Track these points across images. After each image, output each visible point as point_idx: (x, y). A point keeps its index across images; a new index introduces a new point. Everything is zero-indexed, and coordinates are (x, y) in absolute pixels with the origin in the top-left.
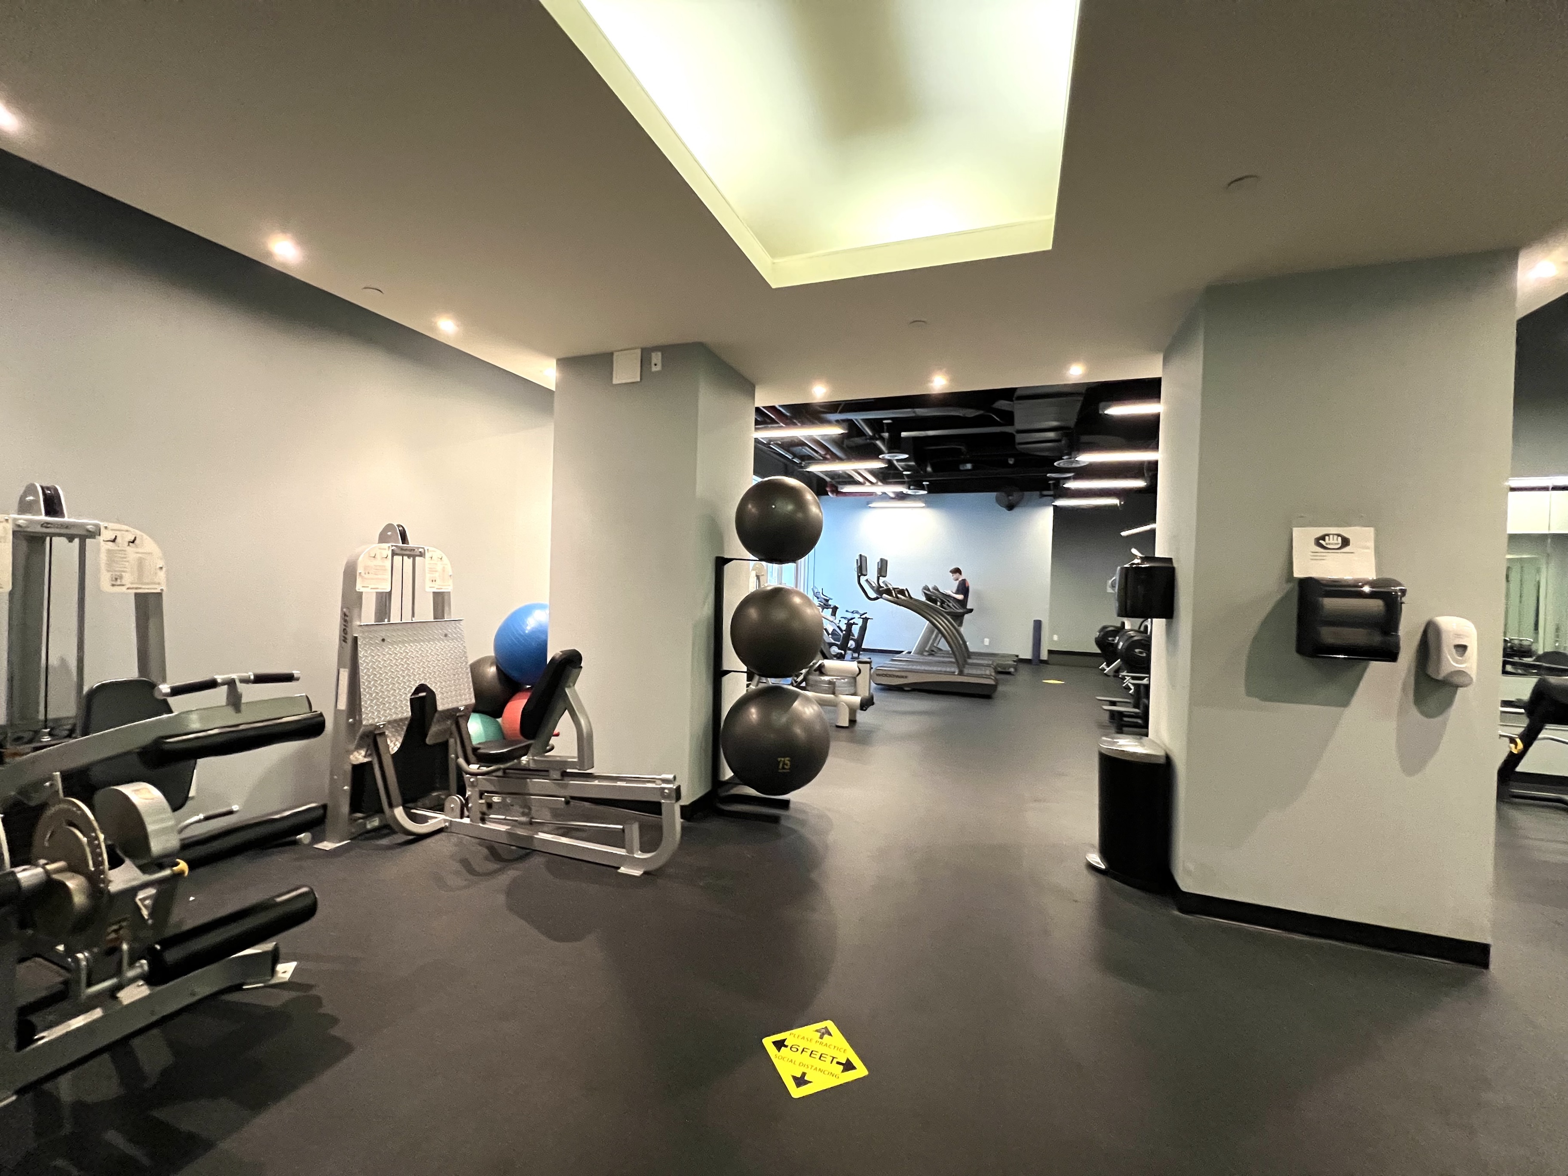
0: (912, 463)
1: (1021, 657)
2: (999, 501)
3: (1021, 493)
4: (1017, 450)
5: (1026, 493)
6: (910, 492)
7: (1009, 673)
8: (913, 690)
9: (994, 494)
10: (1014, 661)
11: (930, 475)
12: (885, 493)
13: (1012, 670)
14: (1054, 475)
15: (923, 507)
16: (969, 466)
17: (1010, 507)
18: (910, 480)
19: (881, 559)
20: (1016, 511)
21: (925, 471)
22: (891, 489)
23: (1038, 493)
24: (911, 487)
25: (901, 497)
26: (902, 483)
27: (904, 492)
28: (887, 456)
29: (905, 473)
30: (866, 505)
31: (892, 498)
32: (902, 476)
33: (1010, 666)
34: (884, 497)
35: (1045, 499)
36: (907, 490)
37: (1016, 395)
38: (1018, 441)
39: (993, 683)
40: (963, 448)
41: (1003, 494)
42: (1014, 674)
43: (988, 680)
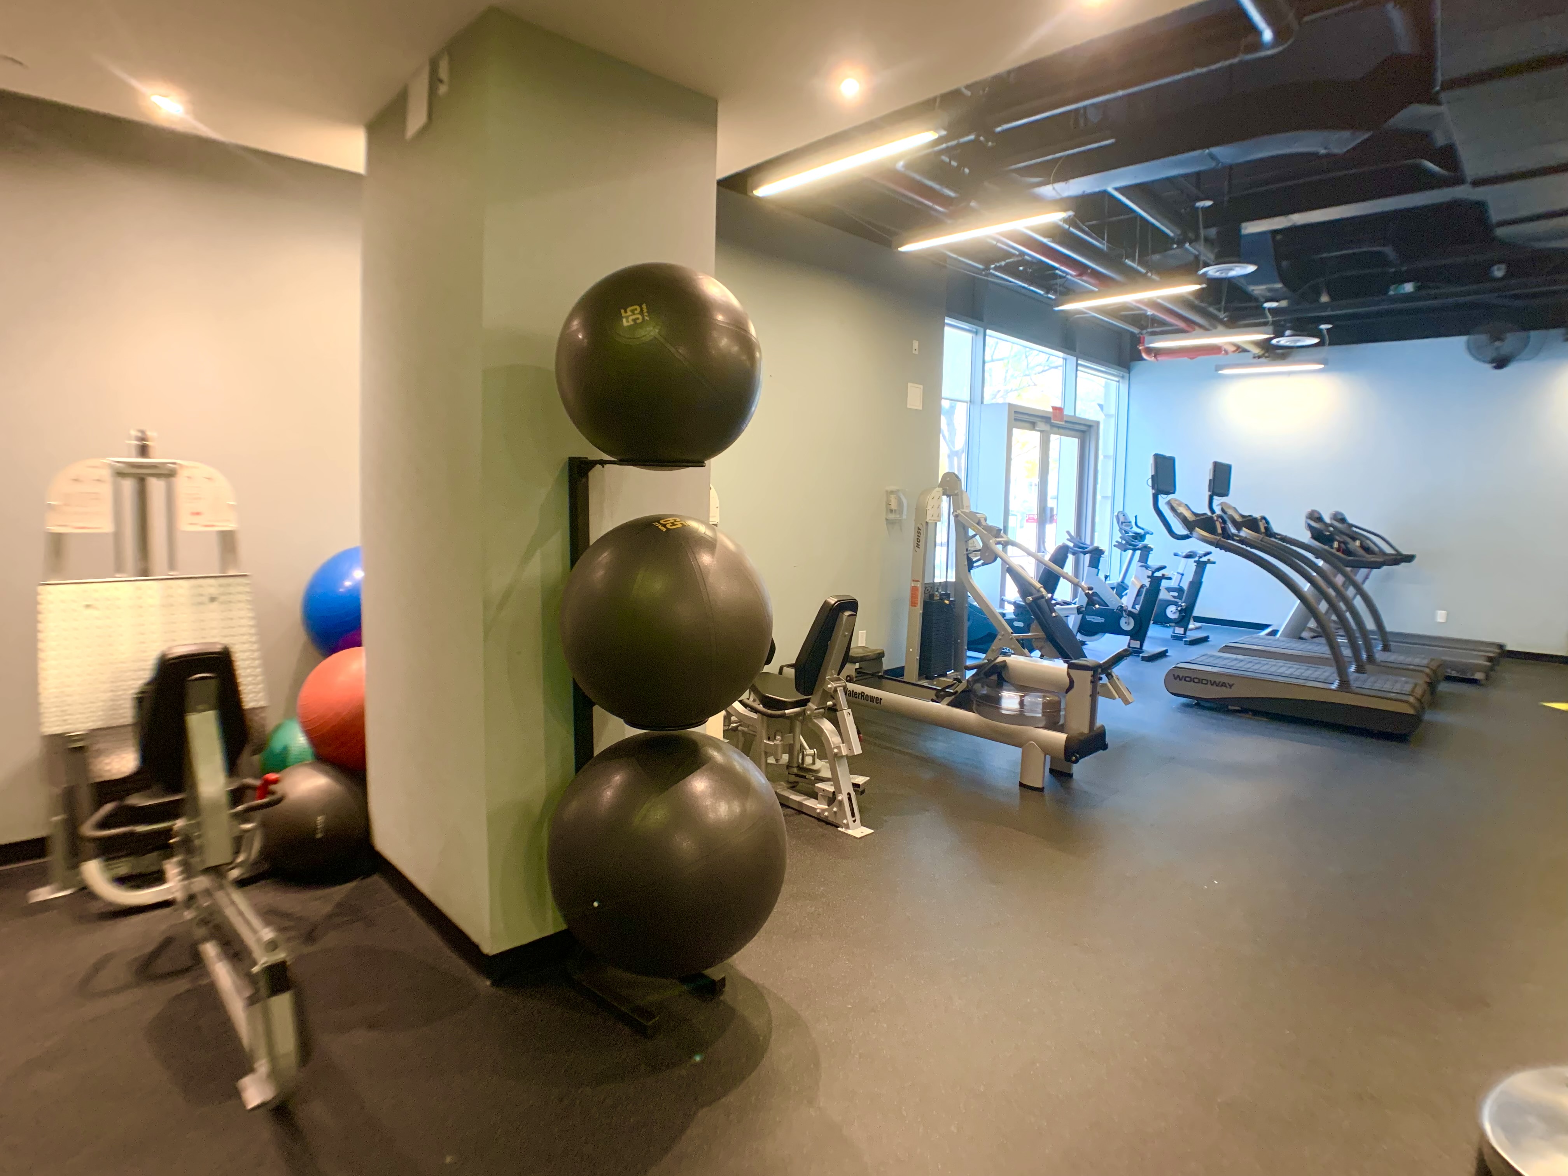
0: (1278, 284)
1: (1510, 647)
2: (1475, 351)
3: (1523, 334)
5: (1533, 333)
6: (1284, 342)
7: (1473, 682)
8: (1243, 711)
9: (1464, 339)
12: (1240, 348)
13: (1479, 676)
16: (1409, 287)
17: (1501, 363)
19: (1216, 465)
20: (1511, 369)
21: (1314, 300)
22: (1249, 340)
24: (1287, 332)
27: (1276, 343)
29: (1267, 305)
30: (1214, 375)
31: (1255, 356)
33: (1478, 667)
36: (1281, 338)
37: (1439, 77)
38: (1495, 216)
39: (1411, 712)
40: (1389, 251)
41: (1483, 338)
42: (1481, 685)
43: (1405, 705)
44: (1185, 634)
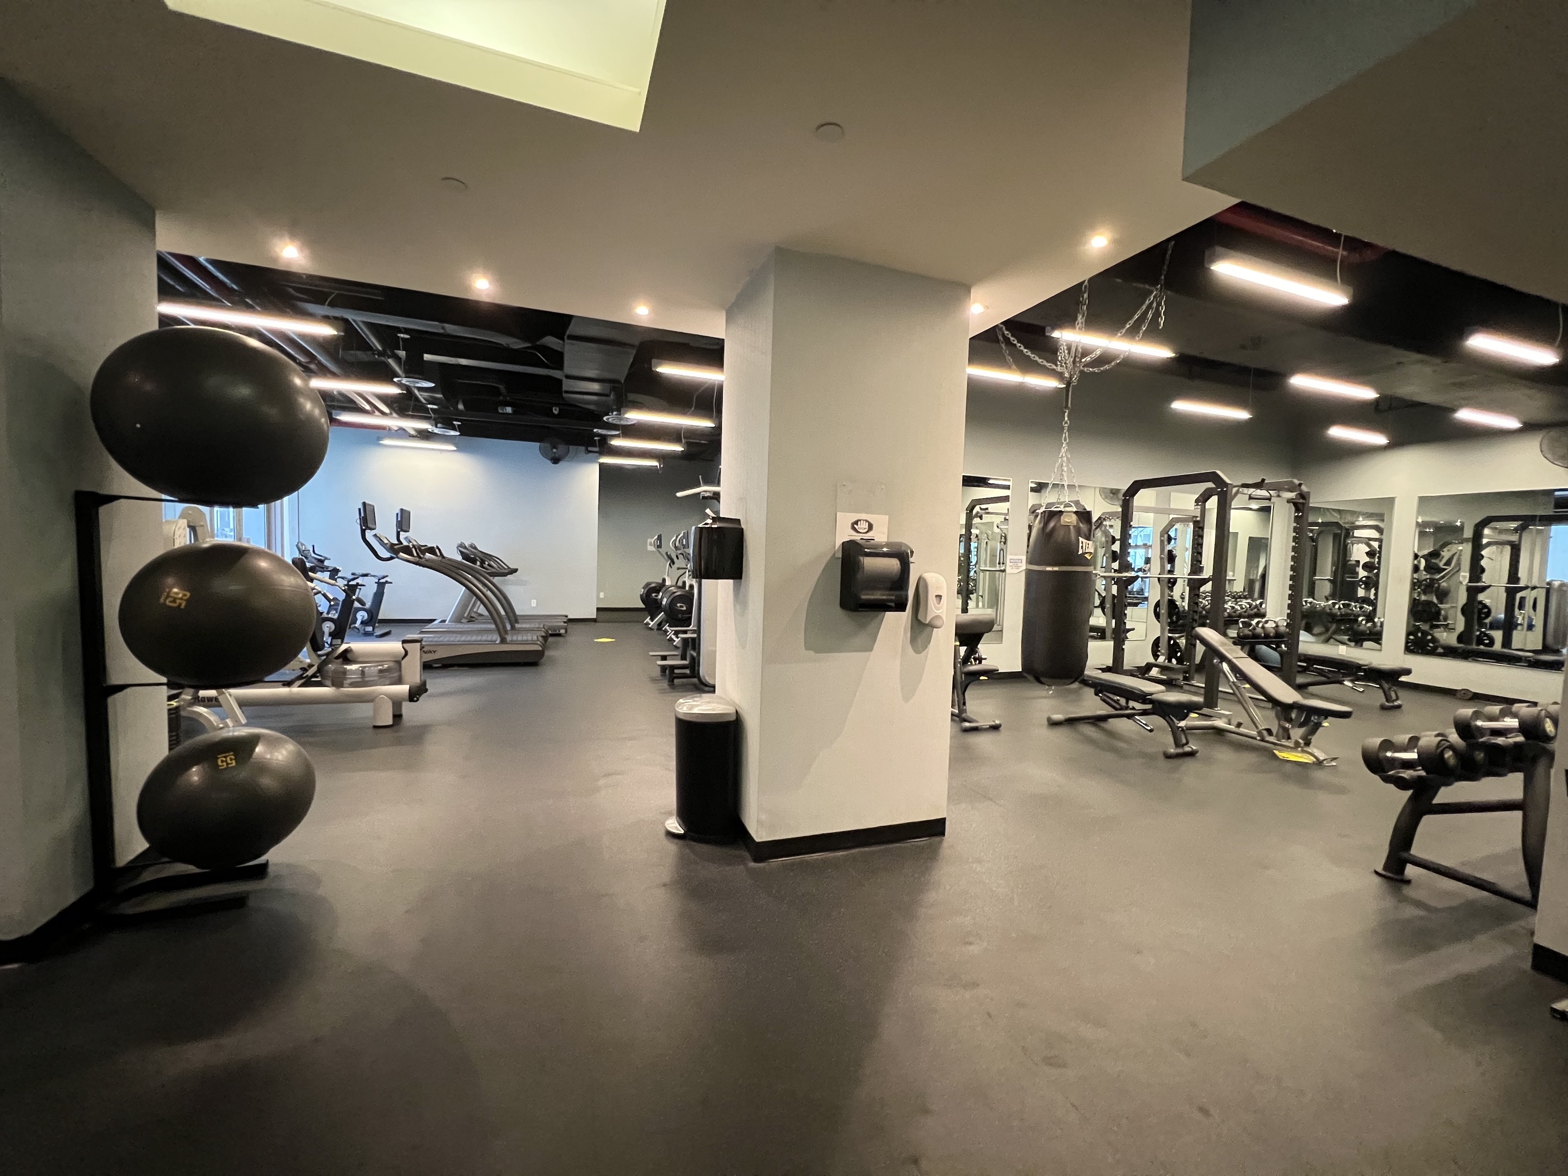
0: (440, 396)
1: (570, 617)
2: (543, 452)
3: (565, 447)
4: (563, 398)
5: (571, 447)
6: (436, 431)
7: (559, 635)
9: (538, 444)
10: (565, 622)
11: (460, 413)
12: (404, 430)
13: (562, 631)
14: (600, 431)
15: (453, 451)
16: (509, 410)
17: (556, 460)
18: (437, 416)
19: (402, 510)
20: (562, 464)
21: (457, 409)
22: (412, 425)
23: (583, 448)
24: (439, 425)
25: (424, 435)
26: (426, 418)
27: (430, 430)
28: (405, 381)
29: (429, 406)
31: (413, 436)
32: (427, 410)
33: (560, 628)
34: (402, 433)
35: (591, 455)
36: (434, 428)
37: (568, 333)
38: (564, 388)
39: (540, 649)
40: (502, 387)
41: (548, 445)
42: (564, 636)
43: (536, 646)
44: (373, 630)
